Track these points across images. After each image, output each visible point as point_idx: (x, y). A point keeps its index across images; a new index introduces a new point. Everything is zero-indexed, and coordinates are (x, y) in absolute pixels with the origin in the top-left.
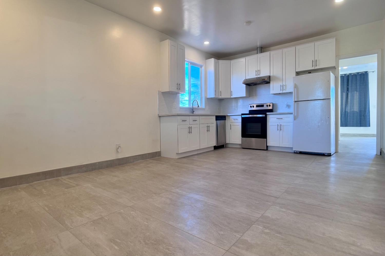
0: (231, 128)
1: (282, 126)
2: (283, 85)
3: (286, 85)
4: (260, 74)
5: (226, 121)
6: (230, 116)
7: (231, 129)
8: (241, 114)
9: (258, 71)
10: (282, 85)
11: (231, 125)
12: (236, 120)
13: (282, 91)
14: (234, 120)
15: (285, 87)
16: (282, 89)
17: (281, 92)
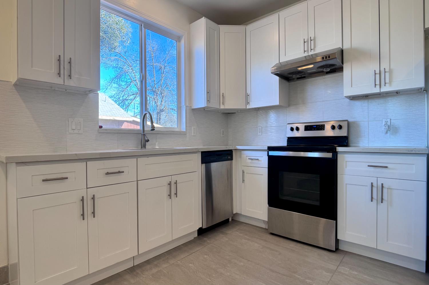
0: (246, 179)
1: (385, 191)
2: (382, 69)
3: (391, 71)
4: (315, 47)
5: (234, 161)
6: (242, 152)
7: (243, 181)
8: (267, 149)
9: (310, 41)
10: (378, 72)
11: (243, 172)
12: (256, 162)
13: (378, 87)
14: (250, 161)
15: (387, 75)
16: (378, 82)
17: (377, 90)
